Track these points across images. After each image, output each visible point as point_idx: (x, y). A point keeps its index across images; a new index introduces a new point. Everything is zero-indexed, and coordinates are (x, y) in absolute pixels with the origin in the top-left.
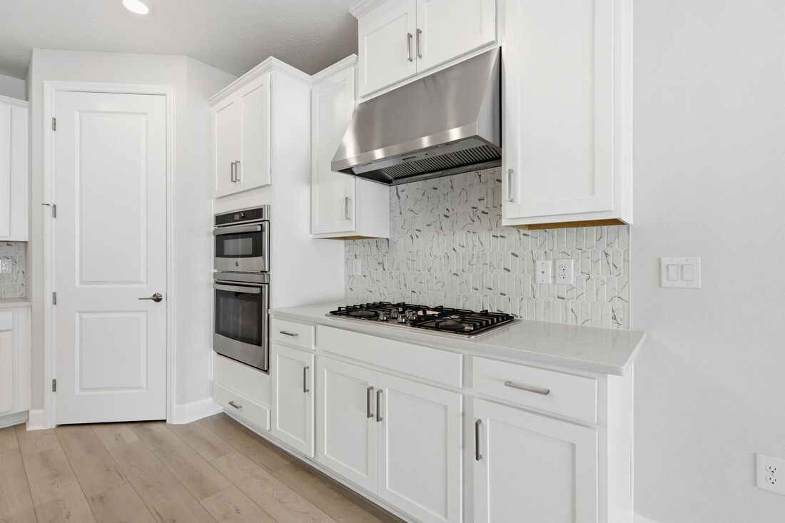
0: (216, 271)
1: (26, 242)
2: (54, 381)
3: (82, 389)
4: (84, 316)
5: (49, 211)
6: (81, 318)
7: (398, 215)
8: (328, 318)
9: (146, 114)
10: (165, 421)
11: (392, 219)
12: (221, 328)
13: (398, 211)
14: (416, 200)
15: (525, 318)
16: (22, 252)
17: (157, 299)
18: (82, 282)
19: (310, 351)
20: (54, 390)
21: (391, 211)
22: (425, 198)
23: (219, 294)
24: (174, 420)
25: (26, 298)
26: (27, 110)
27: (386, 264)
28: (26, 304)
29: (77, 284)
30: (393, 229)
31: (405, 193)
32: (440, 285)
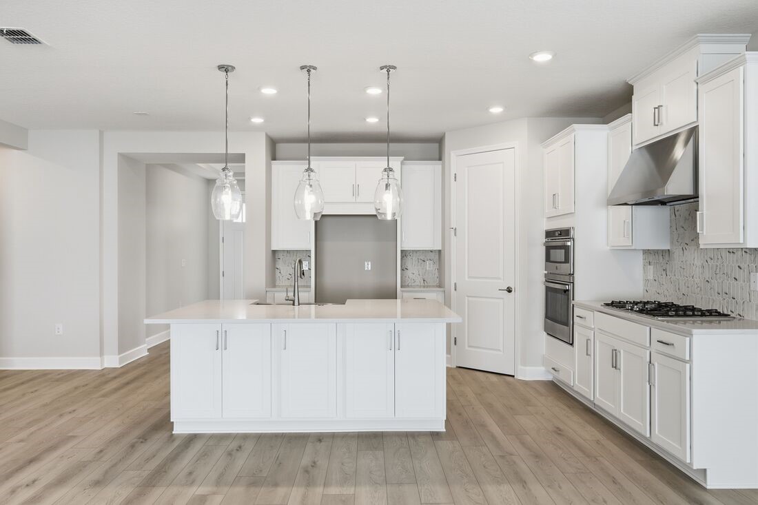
0: (546, 272)
1: (440, 251)
2: (455, 338)
3: (469, 346)
4: (470, 299)
5: (453, 231)
6: (468, 301)
7: (675, 230)
8: (602, 308)
9: (503, 163)
10: (514, 376)
11: (671, 233)
12: (549, 315)
13: (674, 228)
14: (686, 219)
15: (746, 318)
16: (437, 257)
17: (509, 290)
18: (469, 277)
19: (591, 329)
20: (455, 344)
21: (671, 227)
22: (690, 217)
23: (548, 289)
24: (519, 377)
25: (440, 285)
26: (441, 166)
27: (668, 270)
28: (442, 289)
29: (467, 279)
30: (672, 243)
31: (679, 212)
32: (699, 289)
